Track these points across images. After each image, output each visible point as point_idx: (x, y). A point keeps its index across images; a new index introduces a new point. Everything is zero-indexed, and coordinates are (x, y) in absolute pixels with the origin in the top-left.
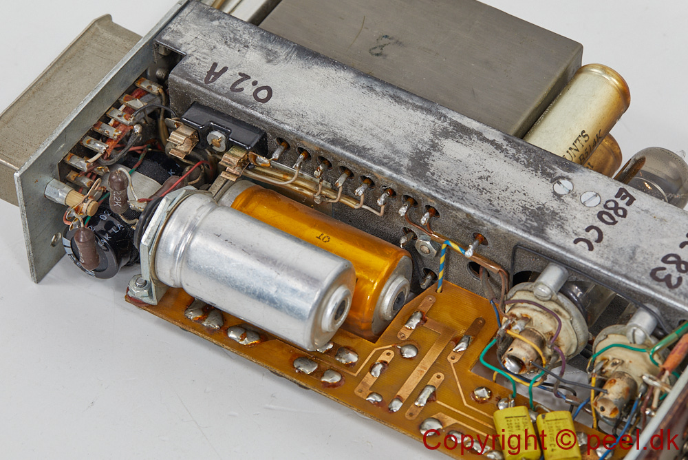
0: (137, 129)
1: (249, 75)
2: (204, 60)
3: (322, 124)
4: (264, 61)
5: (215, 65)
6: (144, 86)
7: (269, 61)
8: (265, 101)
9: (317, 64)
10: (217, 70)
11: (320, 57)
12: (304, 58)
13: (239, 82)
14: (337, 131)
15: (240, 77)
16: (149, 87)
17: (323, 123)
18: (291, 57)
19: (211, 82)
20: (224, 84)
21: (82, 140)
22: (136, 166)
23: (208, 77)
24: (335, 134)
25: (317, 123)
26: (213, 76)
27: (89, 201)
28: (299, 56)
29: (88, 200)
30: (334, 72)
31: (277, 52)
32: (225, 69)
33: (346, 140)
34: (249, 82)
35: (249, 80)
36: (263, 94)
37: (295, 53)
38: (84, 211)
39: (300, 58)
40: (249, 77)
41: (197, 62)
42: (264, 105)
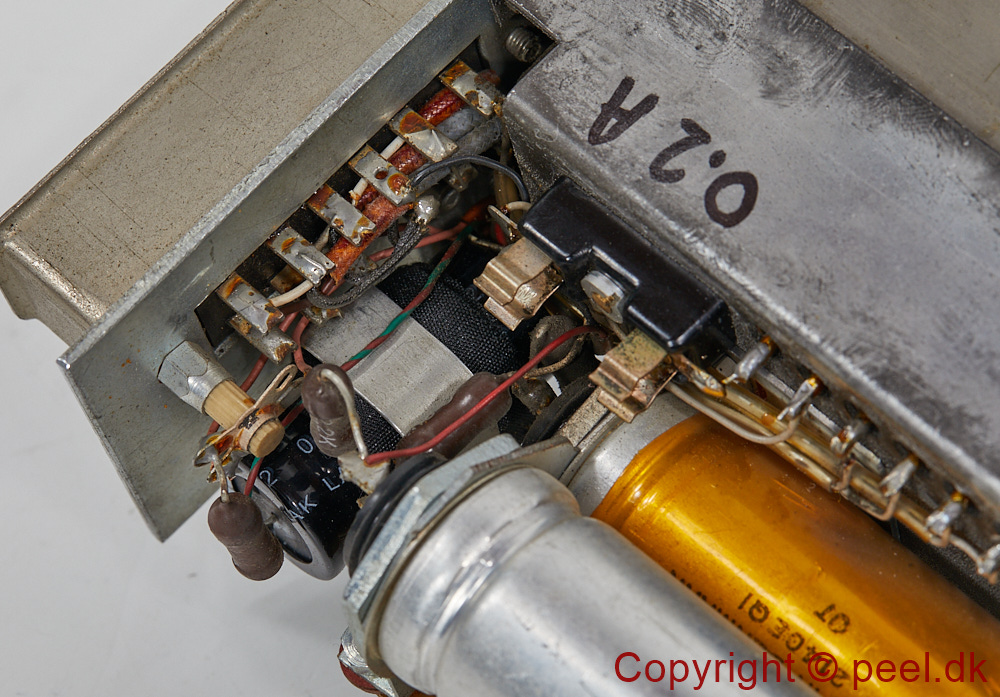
0: (425, 209)
1: (707, 130)
2: (601, 65)
3: (865, 319)
4: (757, 89)
5: (627, 84)
6: (460, 87)
7: (770, 93)
8: (732, 220)
9: (894, 117)
10: (628, 104)
11: (908, 96)
12: (864, 93)
13: (679, 147)
14: (901, 346)
15: (682, 134)
16: (473, 95)
17: (870, 314)
18: (830, 85)
19: (608, 138)
20: (636, 151)
21: (270, 240)
22: (415, 303)
23: (601, 122)
24: (894, 356)
25: (854, 314)
26: (614, 121)
27: (258, 423)
28: (852, 85)
29: (254, 421)
30: (934, 151)
31: (795, 64)
32: (650, 102)
33: (918, 379)
34: (703, 152)
35: (703, 147)
36: (730, 199)
37: (845, 75)
38: (243, 443)
39: (854, 94)
40: (705, 138)
41: (581, 68)
42: (729, 235)
